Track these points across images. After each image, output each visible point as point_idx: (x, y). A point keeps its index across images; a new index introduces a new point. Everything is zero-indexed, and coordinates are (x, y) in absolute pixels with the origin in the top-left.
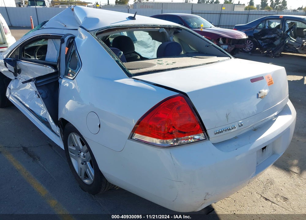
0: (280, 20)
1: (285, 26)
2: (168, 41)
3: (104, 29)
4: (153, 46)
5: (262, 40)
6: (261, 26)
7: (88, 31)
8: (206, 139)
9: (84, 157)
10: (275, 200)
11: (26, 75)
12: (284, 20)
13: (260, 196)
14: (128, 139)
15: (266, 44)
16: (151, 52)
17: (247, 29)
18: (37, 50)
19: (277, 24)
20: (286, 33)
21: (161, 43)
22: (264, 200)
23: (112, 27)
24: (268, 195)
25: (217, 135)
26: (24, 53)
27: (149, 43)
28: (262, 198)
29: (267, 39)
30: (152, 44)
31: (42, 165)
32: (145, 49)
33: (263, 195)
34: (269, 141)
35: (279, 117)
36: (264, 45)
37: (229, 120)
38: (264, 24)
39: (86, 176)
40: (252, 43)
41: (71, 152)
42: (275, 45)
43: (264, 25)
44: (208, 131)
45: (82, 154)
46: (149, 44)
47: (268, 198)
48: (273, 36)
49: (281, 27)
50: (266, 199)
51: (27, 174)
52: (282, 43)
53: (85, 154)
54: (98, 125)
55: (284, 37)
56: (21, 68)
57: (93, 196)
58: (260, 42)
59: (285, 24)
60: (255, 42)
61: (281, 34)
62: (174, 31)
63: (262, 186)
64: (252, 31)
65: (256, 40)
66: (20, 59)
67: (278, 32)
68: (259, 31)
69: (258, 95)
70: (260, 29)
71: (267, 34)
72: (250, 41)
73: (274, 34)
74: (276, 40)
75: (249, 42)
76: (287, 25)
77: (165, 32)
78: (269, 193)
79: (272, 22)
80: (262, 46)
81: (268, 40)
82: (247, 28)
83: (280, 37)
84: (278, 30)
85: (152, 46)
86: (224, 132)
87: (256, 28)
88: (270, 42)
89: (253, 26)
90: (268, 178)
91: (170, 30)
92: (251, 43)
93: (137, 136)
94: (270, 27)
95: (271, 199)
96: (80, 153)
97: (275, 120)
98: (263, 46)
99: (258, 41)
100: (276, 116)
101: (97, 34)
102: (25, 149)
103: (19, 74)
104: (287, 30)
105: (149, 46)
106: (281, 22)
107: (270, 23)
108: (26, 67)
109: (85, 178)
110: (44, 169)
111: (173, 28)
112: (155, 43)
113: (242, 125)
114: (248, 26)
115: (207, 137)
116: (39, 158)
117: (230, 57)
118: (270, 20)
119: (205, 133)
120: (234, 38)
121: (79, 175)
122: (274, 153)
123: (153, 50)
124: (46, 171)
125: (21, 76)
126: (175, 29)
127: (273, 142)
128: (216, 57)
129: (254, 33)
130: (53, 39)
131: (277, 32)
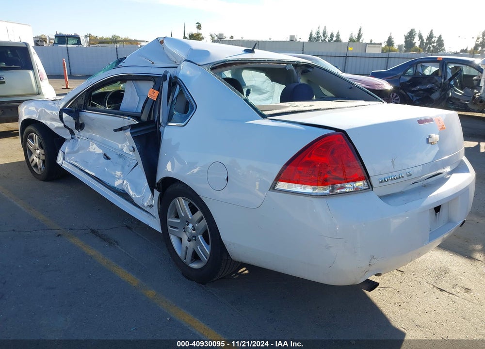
0: (439, 64)
1: (446, 72)
2: (294, 82)
3: (219, 63)
4: (270, 91)
5: (413, 92)
6: (410, 72)
7: (199, 65)
8: (369, 188)
9: (194, 230)
10: (453, 291)
11: (89, 132)
12: (444, 63)
13: (432, 286)
14: (269, 190)
15: (418, 98)
16: (268, 99)
17: (390, 77)
18: (108, 97)
19: (434, 69)
20: (448, 82)
21: (284, 86)
22: (438, 291)
23: (229, 61)
24: (444, 285)
25: (382, 184)
26: (90, 101)
27: (264, 88)
28: (435, 289)
29: (420, 92)
30: (268, 89)
31: (124, 251)
32: (258, 96)
33: (436, 285)
34: (444, 199)
35: (454, 175)
36: (416, 99)
37: (395, 167)
38: (415, 69)
39: (196, 257)
40: (398, 97)
41: (171, 227)
42: (433, 100)
43: (414, 71)
44: (371, 178)
45: (190, 226)
46: (264, 90)
47: (443, 289)
48: (428, 86)
49: (440, 73)
50: (441, 290)
51: (105, 260)
52: (443, 97)
53: (196, 225)
54: (226, 178)
55: (446, 88)
56: (85, 122)
57: (203, 286)
58: (409, 95)
59: (446, 69)
60: (403, 94)
61: (441, 83)
62: (302, 70)
63: (433, 275)
64: (397, 80)
65: (405, 92)
66: (84, 109)
67: (437, 81)
68: (408, 79)
69: (428, 140)
70: (409, 76)
71: (420, 83)
72: (395, 94)
73: (430, 83)
74: (433, 93)
75: (393, 95)
76: (449, 71)
77: (293, 70)
78: (444, 282)
79: (427, 67)
80: (413, 101)
81: (422, 92)
82: (390, 75)
83: (439, 88)
84: (436, 78)
85: (268, 92)
86: (390, 182)
87: (404, 75)
88: (425, 95)
89: (398, 73)
90: (442, 266)
91: (297, 67)
92: (396, 96)
93: (282, 185)
94: (424, 74)
95: (447, 290)
96: (188, 225)
97: (449, 178)
98: (415, 101)
99: (407, 93)
100: (451, 173)
101: (212, 69)
102: (94, 232)
103: (81, 130)
104: (449, 77)
105: (264, 91)
106: (440, 65)
107: (424, 68)
108: (92, 120)
109: (192, 260)
110: (128, 255)
111: (303, 65)
112: (273, 88)
113: (410, 175)
114: (392, 72)
115: (370, 186)
116: (117, 242)
117: (382, 101)
118: (423, 64)
119: (368, 181)
120: (373, 88)
121: (182, 258)
122: (450, 221)
123: (270, 97)
124: (130, 257)
125: (81, 134)
126: (303, 67)
127: (448, 202)
128: (364, 101)
129: (401, 82)
130: (134, 81)
131: (434, 81)
